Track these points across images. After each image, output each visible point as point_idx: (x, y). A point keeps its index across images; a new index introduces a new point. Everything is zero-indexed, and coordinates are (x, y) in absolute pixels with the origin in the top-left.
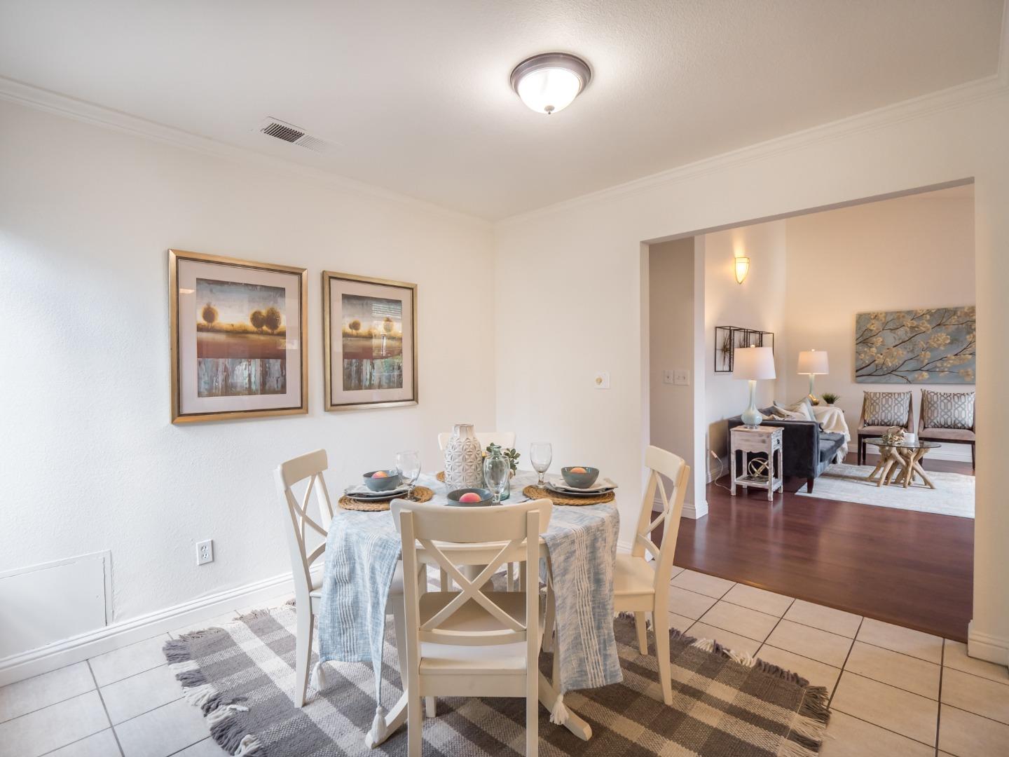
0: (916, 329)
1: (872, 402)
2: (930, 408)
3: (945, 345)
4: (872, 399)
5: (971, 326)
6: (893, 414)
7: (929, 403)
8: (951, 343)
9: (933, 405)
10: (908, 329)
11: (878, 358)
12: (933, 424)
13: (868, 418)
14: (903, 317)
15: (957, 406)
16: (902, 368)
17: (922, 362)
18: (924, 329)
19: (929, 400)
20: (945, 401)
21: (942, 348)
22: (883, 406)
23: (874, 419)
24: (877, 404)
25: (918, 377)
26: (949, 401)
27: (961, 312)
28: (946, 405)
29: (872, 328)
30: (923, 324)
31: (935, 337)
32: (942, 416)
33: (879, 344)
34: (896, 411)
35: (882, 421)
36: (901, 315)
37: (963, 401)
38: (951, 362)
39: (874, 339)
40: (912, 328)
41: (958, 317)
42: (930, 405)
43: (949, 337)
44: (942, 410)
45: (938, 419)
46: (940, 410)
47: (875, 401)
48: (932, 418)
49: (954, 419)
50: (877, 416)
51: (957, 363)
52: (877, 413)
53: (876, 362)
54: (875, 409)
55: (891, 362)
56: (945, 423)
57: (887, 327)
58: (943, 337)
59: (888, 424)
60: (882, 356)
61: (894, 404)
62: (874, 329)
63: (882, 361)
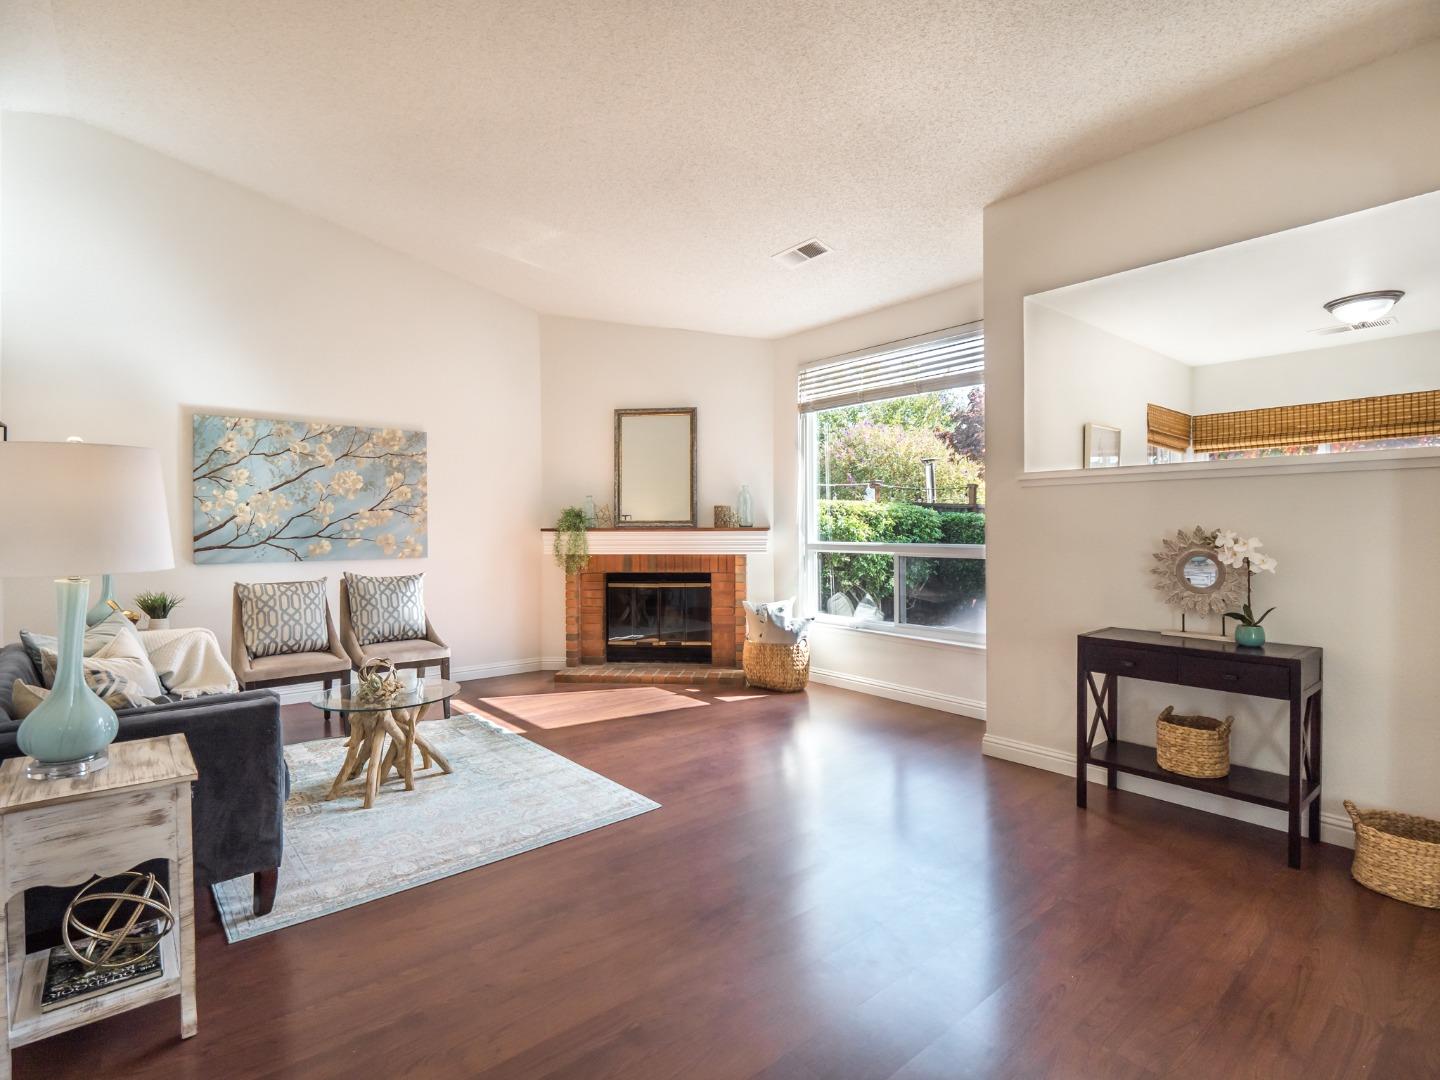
0: (310, 459)
1: (260, 605)
2: (364, 608)
3: (356, 491)
4: (259, 599)
5: (391, 461)
6: (304, 626)
7: (363, 598)
8: (364, 489)
9: (369, 602)
10: (297, 458)
11: (242, 511)
12: (371, 637)
13: (254, 640)
14: (288, 432)
15: (405, 599)
16: (286, 533)
17: (321, 520)
18: (322, 461)
19: (362, 593)
20: (388, 592)
21: (351, 497)
22: (284, 612)
23: (267, 641)
24: (272, 608)
25: (315, 550)
26: (394, 592)
27: (378, 437)
28: (389, 599)
29: (228, 448)
30: (321, 449)
31: (340, 477)
32: (386, 621)
33: (243, 482)
34: (309, 621)
35: (285, 643)
36: (285, 428)
37: (412, 590)
38: (365, 521)
39: (232, 472)
40: (304, 456)
41: (374, 444)
42: (364, 603)
43: (361, 477)
44: (386, 610)
45: (380, 626)
46: (381, 610)
47: (266, 604)
48: (370, 626)
49: (403, 624)
50: (273, 635)
51: (373, 523)
52: (273, 628)
53: (237, 520)
54: (267, 621)
55: (267, 522)
56: (391, 632)
57: (259, 449)
58: (352, 476)
59: (295, 648)
60: (248, 508)
61: (303, 606)
62: (233, 450)
63: (248, 518)
